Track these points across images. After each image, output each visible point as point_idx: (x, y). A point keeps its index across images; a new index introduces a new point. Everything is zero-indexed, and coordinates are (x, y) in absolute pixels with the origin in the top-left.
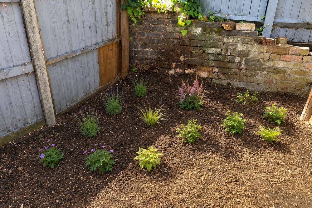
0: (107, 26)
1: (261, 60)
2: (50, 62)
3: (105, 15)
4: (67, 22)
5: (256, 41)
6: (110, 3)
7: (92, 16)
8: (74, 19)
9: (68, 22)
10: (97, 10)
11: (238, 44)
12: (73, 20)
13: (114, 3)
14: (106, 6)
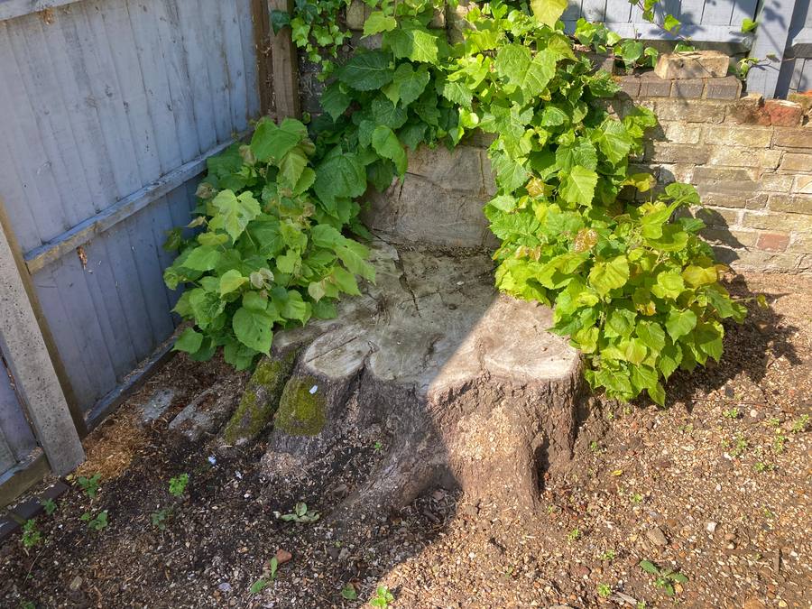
0: (227, 91)
1: (751, 174)
2: (38, 262)
3: (217, 54)
4: (83, 107)
5: (734, 111)
6: (229, 12)
7: (173, 64)
8: (112, 90)
9: (91, 102)
10: (191, 44)
11: (671, 123)
12: (110, 95)
13: (247, 10)
14: (220, 22)
